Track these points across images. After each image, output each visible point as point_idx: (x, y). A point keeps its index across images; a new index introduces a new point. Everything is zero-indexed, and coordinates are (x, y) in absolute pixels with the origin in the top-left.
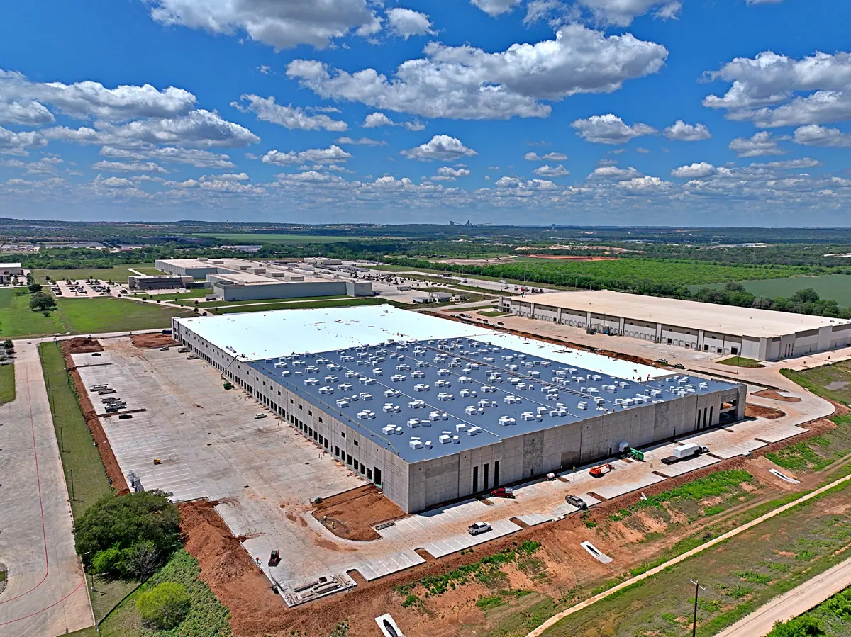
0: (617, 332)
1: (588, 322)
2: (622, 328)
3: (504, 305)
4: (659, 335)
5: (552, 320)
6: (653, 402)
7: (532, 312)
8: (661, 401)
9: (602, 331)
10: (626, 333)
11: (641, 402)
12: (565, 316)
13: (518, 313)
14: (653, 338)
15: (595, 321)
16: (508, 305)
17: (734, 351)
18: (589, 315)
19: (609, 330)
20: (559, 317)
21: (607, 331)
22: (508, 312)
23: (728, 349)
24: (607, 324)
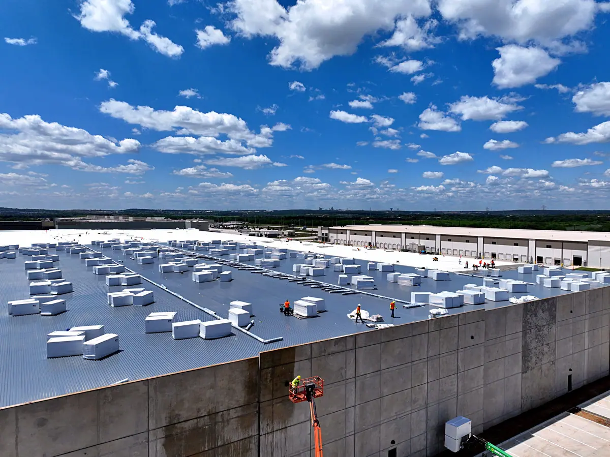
0: (433, 251)
1: (403, 244)
2: (438, 246)
3: (323, 234)
4: (480, 250)
5: (367, 244)
6: (513, 300)
7: (348, 239)
8: (530, 298)
9: (417, 250)
10: (444, 251)
11: (480, 300)
12: (380, 239)
13: (336, 242)
14: (474, 254)
15: (409, 241)
16: (326, 234)
17: (577, 261)
18: (403, 235)
19: (424, 249)
20: (374, 241)
21: (423, 251)
22: (327, 241)
23: (569, 260)
24: (423, 242)
